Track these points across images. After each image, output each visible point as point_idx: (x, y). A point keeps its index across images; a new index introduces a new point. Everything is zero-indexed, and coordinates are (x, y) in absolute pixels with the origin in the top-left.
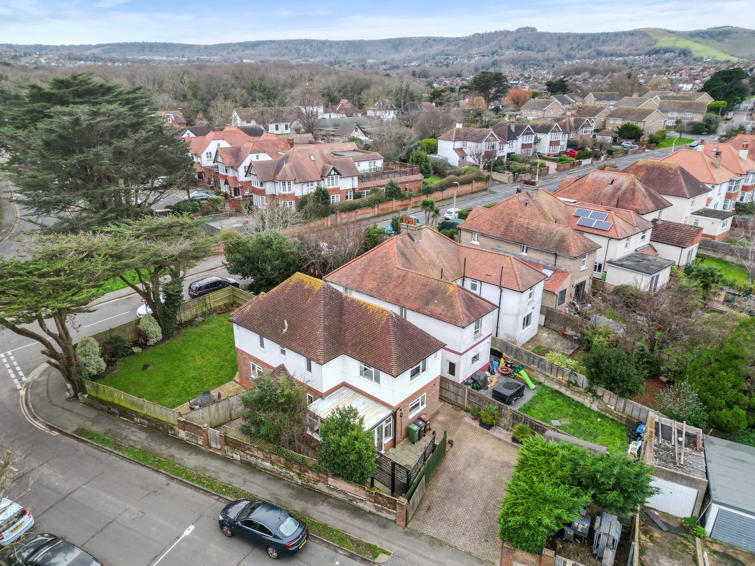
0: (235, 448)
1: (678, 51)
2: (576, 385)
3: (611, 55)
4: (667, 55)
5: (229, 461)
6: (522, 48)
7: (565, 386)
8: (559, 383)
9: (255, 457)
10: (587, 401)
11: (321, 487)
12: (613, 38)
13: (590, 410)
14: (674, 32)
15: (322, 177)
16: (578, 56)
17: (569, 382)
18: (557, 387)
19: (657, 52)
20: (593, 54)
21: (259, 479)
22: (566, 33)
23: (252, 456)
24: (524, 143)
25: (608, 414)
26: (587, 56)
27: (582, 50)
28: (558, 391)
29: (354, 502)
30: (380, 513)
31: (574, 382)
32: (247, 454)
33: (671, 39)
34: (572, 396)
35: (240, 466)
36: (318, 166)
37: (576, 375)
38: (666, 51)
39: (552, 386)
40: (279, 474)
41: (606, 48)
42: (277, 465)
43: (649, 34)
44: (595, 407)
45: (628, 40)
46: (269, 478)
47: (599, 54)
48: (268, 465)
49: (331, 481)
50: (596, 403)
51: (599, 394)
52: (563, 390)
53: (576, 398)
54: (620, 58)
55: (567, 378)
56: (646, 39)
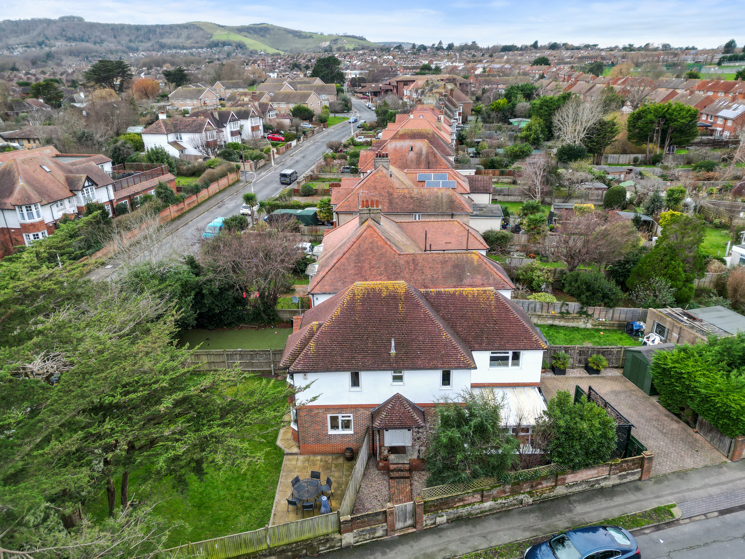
0: (437, 510)
1: (234, 44)
2: (568, 313)
3: (175, 48)
4: (226, 48)
6: (75, 40)
7: (559, 318)
8: (553, 317)
9: (469, 504)
10: (581, 324)
11: (561, 490)
12: (169, 30)
13: (586, 329)
14: (223, 27)
15: (71, 191)
16: (141, 48)
17: (561, 313)
18: (550, 322)
19: (216, 45)
20: (157, 46)
22: (121, 25)
23: (464, 506)
24: (233, 130)
25: (600, 327)
26: (150, 48)
27: (141, 42)
28: (552, 326)
29: (597, 486)
30: (625, 481)
31: (565, 311)
32: (457, 507)
33: (223, 33)
34: (566, 324)
35: (453, 527)
37: (567, 305)
38: (224, 44)
39: (545, 323)
40: (502, 507)
41: (166, 41)
42: (501, 498)
43: (203, 28)
44: (589, 326)
45: (185, 33)
46: (498, 518)
47: (163, 46)
48: (488, 504)
49: (570, 478)
50: (591, 321)
51: (590, 313)
52: (557, 322)
53: (571, 324)
54: (185, 51)
55: (558, 311)
56: (201, 33)
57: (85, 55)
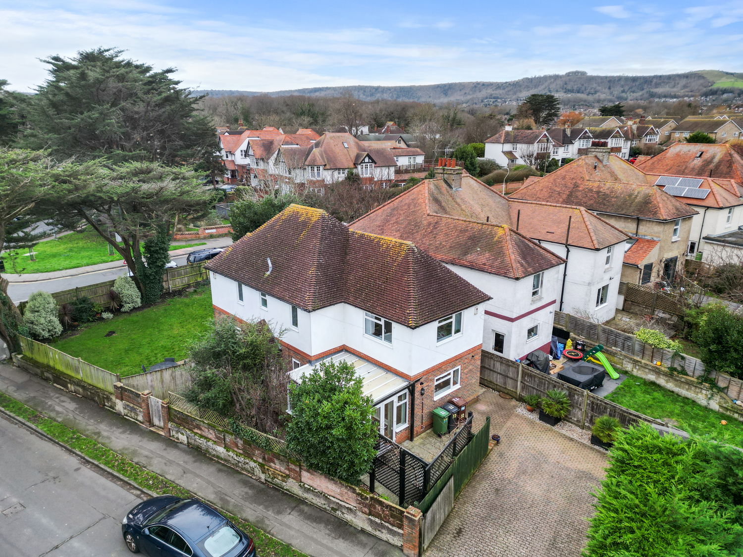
0: (180, 425)
1: (738, 92)
2: (683, 372)
3: (665, 97)
4: (725, 96)
5: (171, 443)
6: (571, 91)
7: (665, 374)
8: (657, 371)
9: (206, 438)
10: (701, 397)
11: (292, 485)
12: (666, 81)
13: (706, 409)
14: (732, 74)
15: (354, 164)
16: (629, 98)
17: (672, 369)
18: (652, 377)
19: (714, 93)
20: (646, 95)
21: (206, 471)
22: (617, 77)
23: (202, 436)
24: (581, 147)
25: (736, 416)
26: (639, 98)
27: (633, 92)
28: (653, 383)
29: (339, 513)
30: (378, 533)
31: (679, 369)
32: (196, 434)
33: (729, 80)
34: (676, 389)
35: (184, 451)
36: (351, 153)
37: (683, 358)
38: (725, 91)
39: (644, 376)
40: (237, 465)
41: (660, 90)
42: (234, 451)
43: (705, 76)
44: (714, 405)
45: (683, 82)
46: (220, 470)
47: (652, 95)
48: (221, 450)
49: (306, 476)
50: (717, 398)
51: (722, 384)
52: (662, 381)
53: (684, 392)
54: (675, 100)
55: (669, 364)
56: (701, 81)
57: (573, 104)
